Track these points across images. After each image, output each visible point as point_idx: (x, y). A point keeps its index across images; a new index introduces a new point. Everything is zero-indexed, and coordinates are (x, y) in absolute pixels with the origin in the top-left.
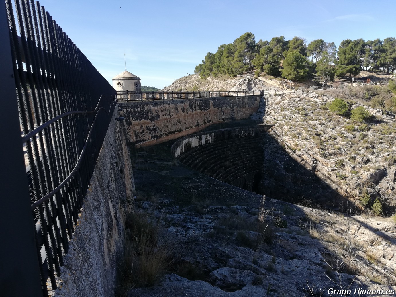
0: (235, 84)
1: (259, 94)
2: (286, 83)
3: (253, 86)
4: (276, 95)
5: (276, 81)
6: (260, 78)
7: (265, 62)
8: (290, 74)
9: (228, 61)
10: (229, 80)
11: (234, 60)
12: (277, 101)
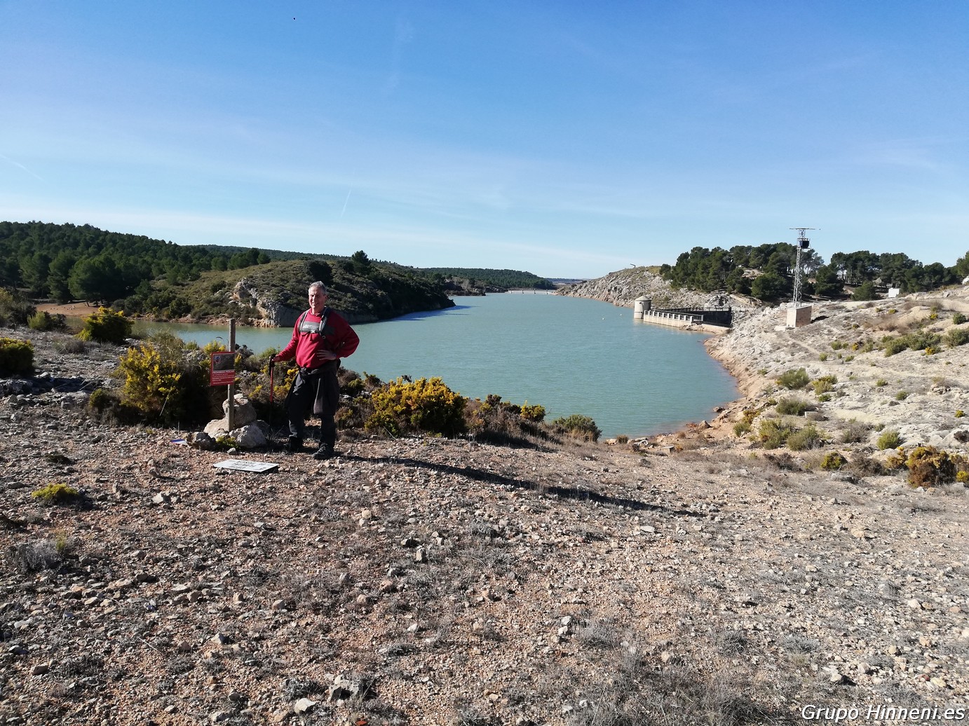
0: (708, 301)
1: (727, 310)
2: (754, 300)
3: (724, 302)
4: (741, 311)
5: (745, 298)
6: (731, 296)
7: (736, 282)
8: (758, 294)
9: (703, 277)
10: (703, 294)
11: (709, 277)
12: (741, 316)
